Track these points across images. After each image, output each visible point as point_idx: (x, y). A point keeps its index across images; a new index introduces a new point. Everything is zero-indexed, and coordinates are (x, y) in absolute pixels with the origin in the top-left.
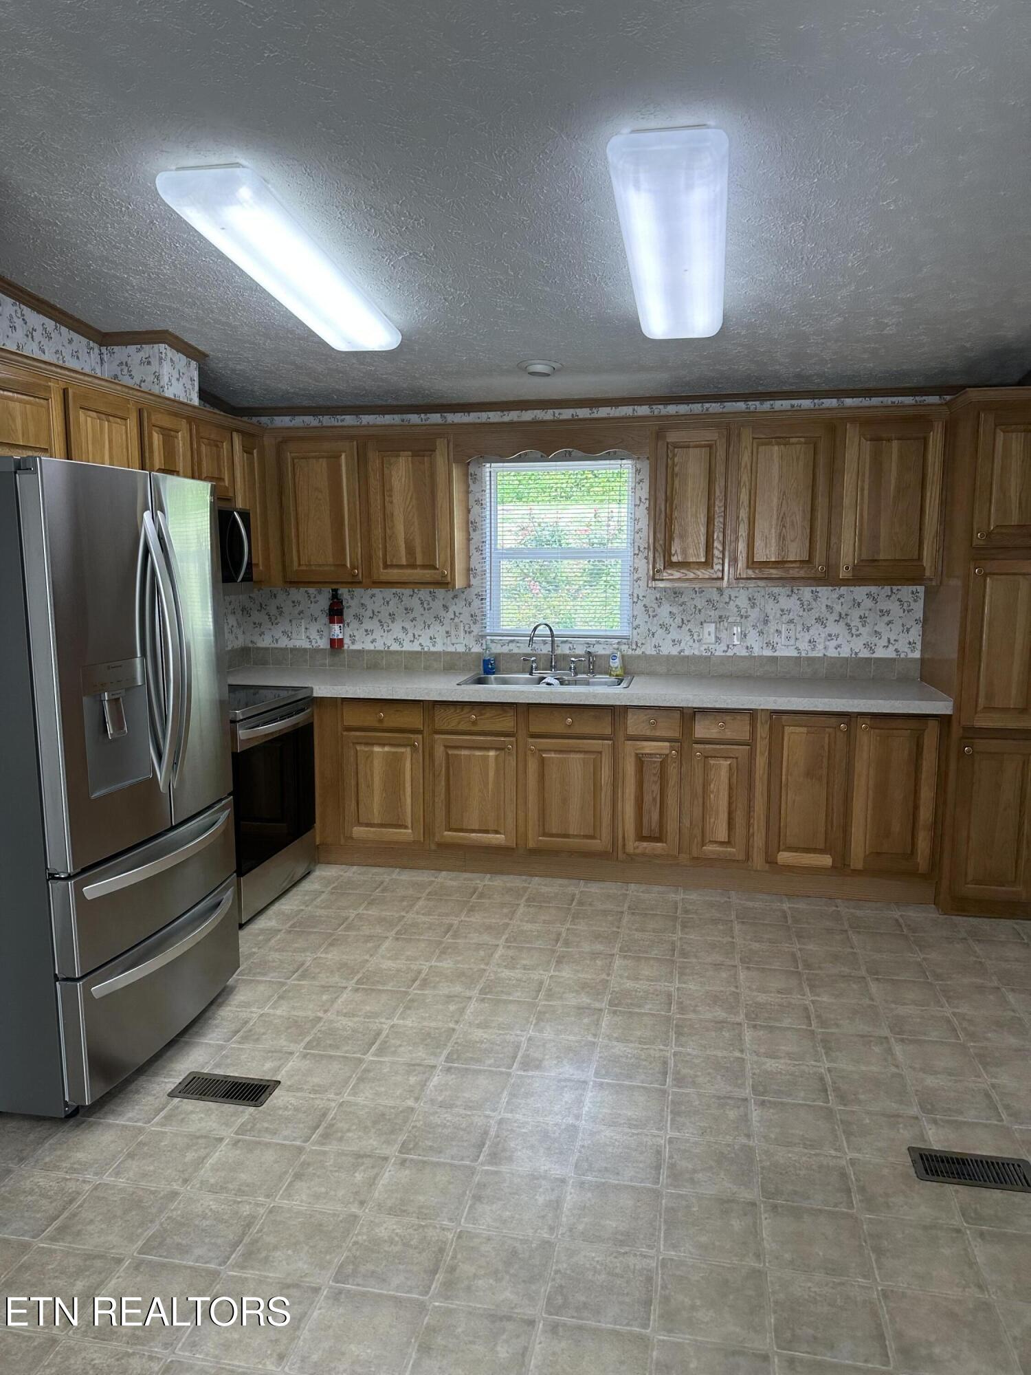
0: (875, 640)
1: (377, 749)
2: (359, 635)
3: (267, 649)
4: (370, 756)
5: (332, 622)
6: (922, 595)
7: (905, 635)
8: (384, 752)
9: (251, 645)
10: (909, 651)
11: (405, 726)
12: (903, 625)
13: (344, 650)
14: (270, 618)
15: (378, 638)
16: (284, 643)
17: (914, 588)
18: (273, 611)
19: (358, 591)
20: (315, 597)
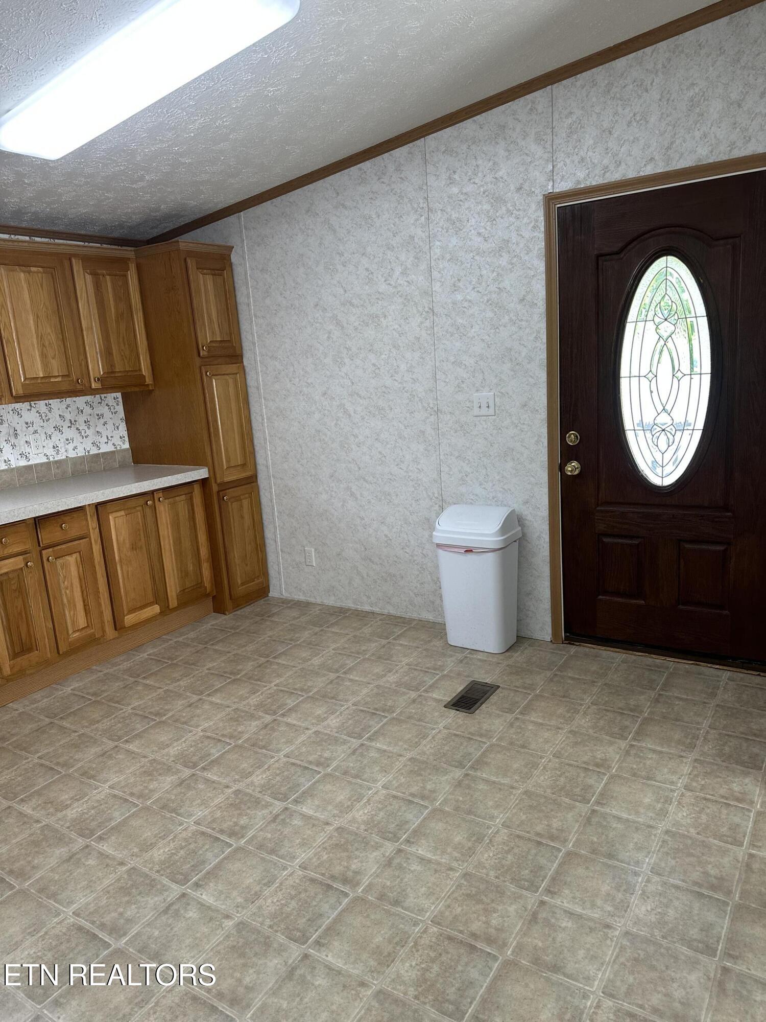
0: (98, 439)
6: (120, 399)
7: (117, 432)
10: (121, 443)
12: (114, 425)
17: (114, 395)
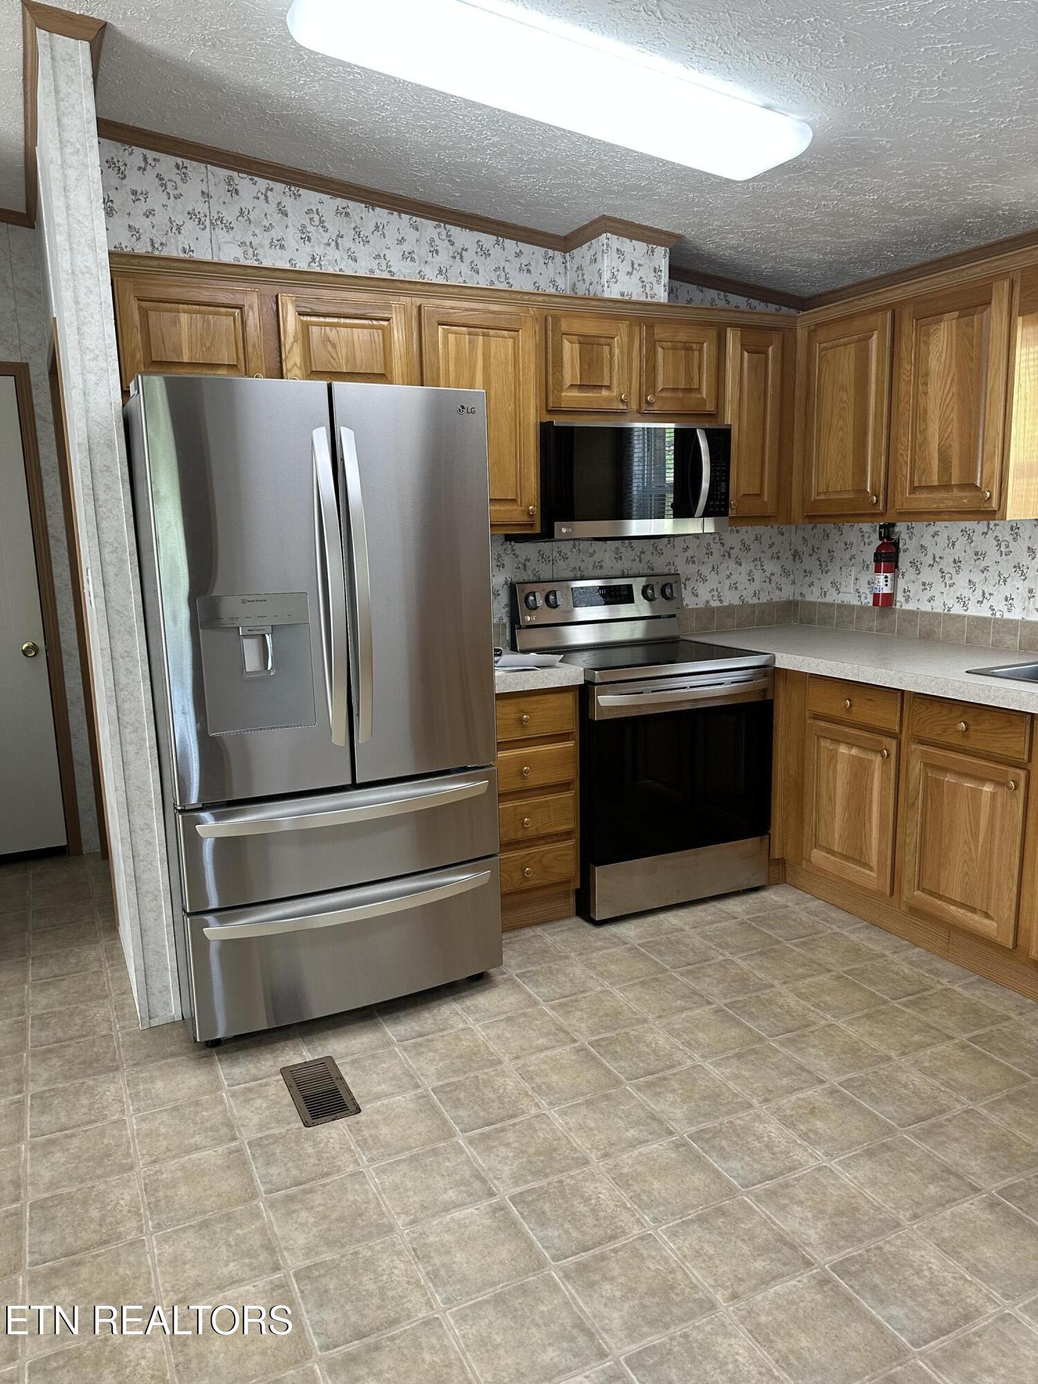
1: (843, 749)
2: (915, 589)
3: (814, 604)
4: (833, 756)
5: (878, 570)
8: (850, 755)
9: (800, 598)
11: (877, 723)
13: (894, 610)
14: (821, 565)
15: (937, 595)
16: (832, 597)
18: (825, 556)
19: (919, 526)
20: (869, 537)
